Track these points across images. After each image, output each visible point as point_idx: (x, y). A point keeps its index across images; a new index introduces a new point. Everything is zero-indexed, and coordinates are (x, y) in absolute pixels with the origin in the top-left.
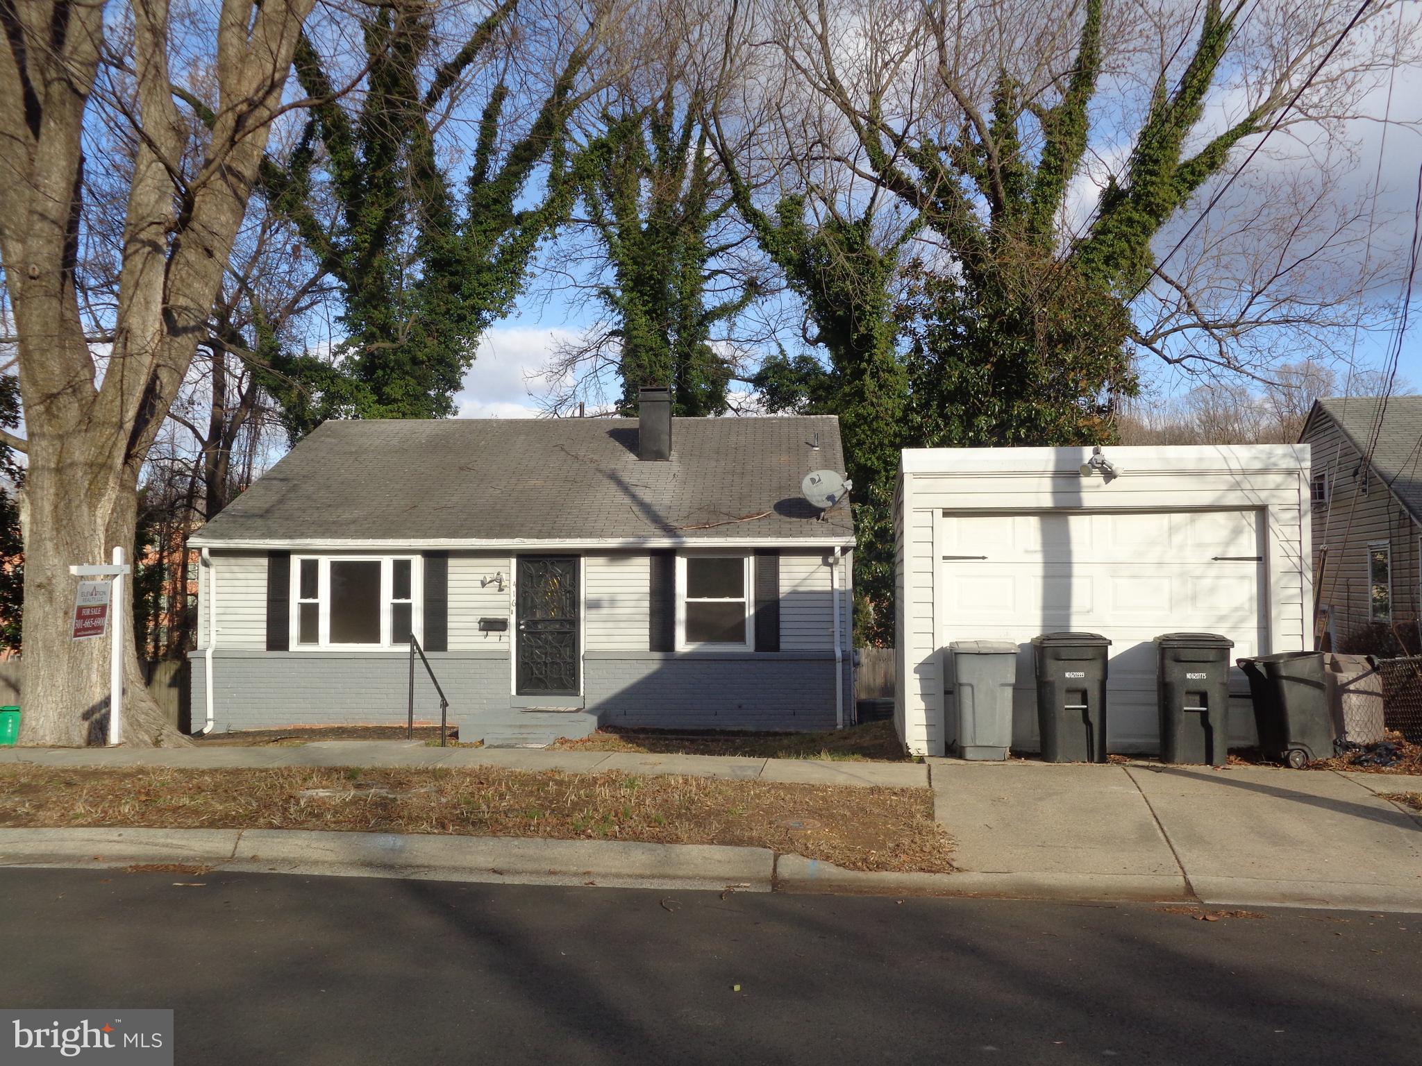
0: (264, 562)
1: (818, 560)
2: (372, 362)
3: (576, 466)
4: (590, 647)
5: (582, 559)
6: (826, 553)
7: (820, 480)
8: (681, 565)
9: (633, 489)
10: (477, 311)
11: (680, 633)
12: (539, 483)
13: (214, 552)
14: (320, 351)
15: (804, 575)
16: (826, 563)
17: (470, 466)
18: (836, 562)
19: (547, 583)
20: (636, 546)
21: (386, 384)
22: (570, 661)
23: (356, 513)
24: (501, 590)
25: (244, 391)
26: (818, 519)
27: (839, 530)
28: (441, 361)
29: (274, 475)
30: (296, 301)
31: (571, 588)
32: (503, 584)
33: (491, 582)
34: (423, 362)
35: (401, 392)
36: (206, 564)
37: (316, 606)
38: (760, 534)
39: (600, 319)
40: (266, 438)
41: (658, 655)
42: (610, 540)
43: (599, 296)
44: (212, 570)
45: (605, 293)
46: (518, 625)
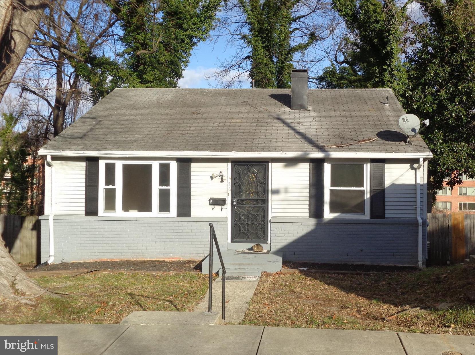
0: (83, 164)
1: (408, 166)
2: (138, 62)
3: (257, 112)
4: (274, 215)
5: (270, 164)
6: (413, 162)
7: (407, 120)
8: (327, 168)
9: (293, 125)
10: (190, 37)
11: (327, 208)
12: (238, 121)
13: (54, 158)
14: (111, 56)
15: (399, 175)
16: (412, 168)
17: (198, 112)
18: (419, 167)
19: (248, 177)
20: (303, 157)
21: (145, 73)
22: (263, 223)
23: (136, 137)
24: (222, 181)
25: (72, 83)
26: (406, 142)
27: (420, 149)
28: (172, 63)
29: (87, 116)
30: (96, 40)
31: (263, 181)
32: (224, 178)
33: (216, 177)
34: (163, 63)
35: (152, 78)
36: (49, 165)
37: (114, 190)
38: (374, 150)
39: (240, 51)
40: (82, 105)
41: (313, 220)
42: (288, 153)
43: (242, 39)
44: (53, 168)
45: (244, 37)
46: (232, 202)
